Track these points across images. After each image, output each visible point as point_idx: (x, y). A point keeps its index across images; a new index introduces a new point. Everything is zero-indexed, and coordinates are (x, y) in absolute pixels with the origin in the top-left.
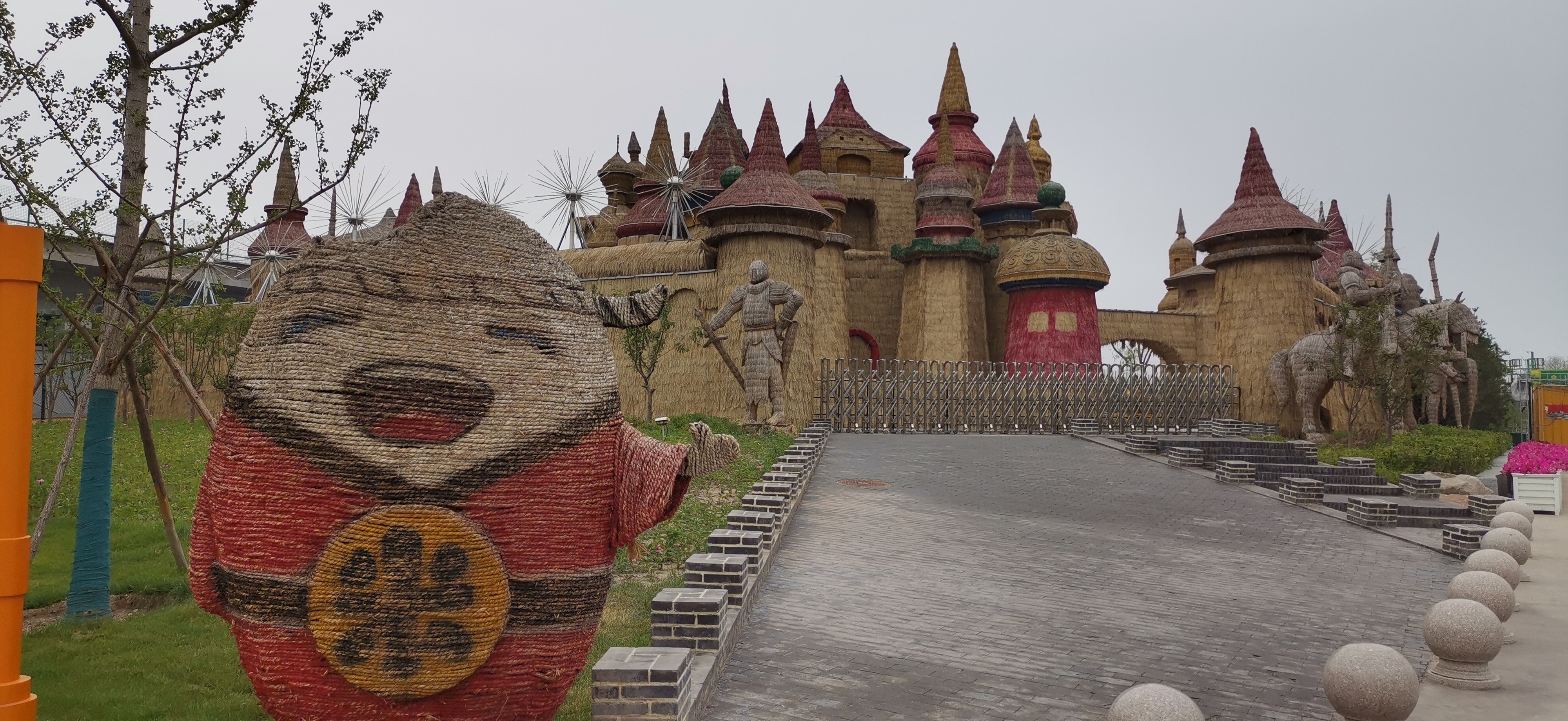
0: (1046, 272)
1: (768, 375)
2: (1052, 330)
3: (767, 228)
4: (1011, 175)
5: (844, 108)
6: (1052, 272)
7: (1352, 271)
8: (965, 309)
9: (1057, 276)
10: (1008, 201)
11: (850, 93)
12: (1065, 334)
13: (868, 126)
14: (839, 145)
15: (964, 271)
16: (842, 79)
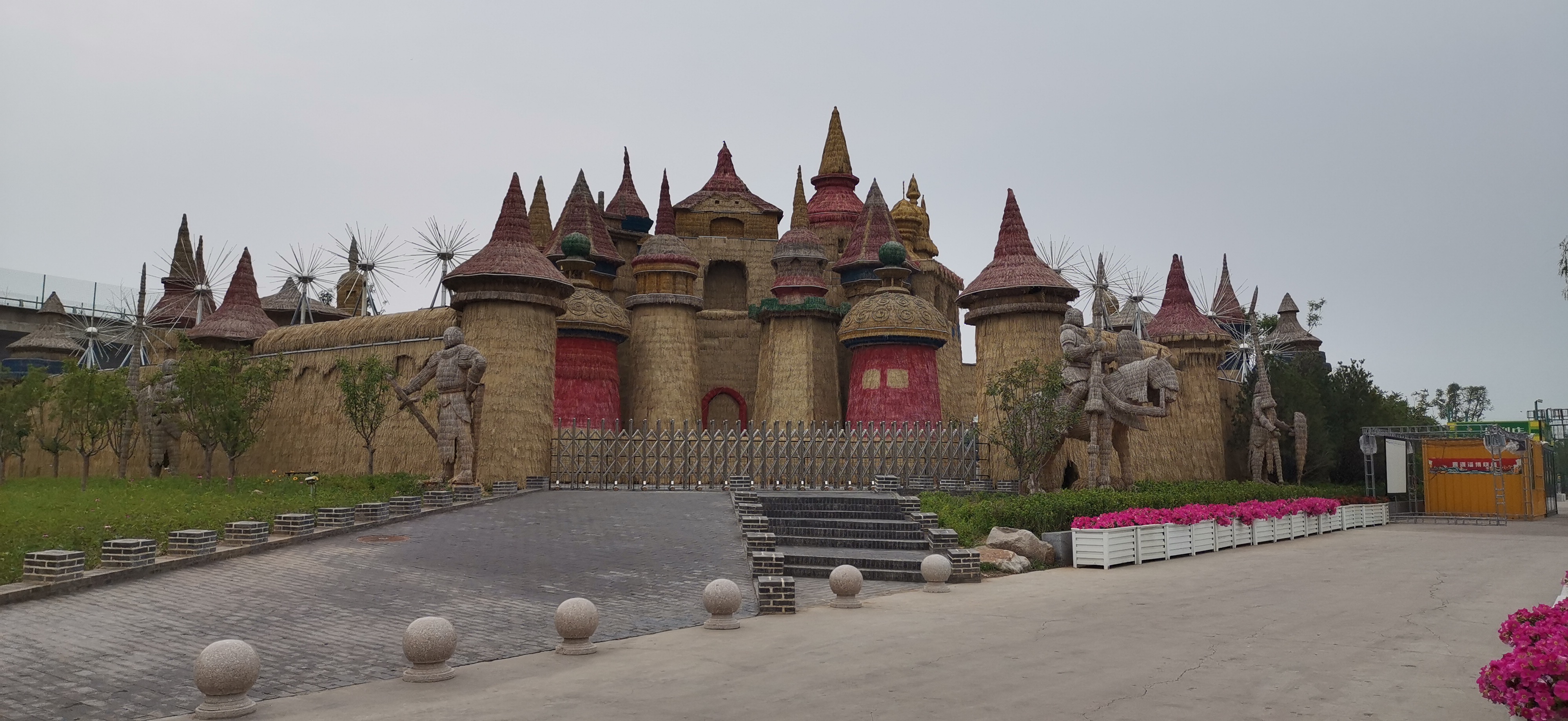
0: (876, 330)
1: (453, 436)
2: (884, 387)
3: (493, 295)
4: (866, 235)
5: (725, 172)
6: (881, 330)
7: (1071, 328)
8: (811, 367)
9: (887, 334)
10: (861, 261)
11: (732, 159)
12: (896, 391)
13: (747, 189)
14: (712, 209)
15: (811, 330)
16: (725, 144)
